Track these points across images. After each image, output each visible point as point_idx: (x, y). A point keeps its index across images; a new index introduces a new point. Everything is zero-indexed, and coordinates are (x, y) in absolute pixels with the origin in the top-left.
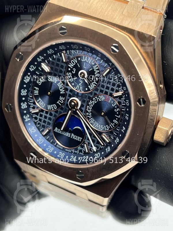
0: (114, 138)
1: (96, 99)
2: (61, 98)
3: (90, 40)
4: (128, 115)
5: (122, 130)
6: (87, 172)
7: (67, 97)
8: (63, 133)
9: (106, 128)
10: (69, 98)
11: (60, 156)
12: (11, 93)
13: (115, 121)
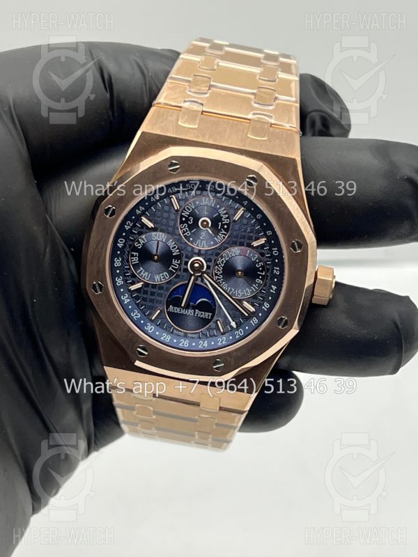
0: (259, 304)
1: (227, 254)
2: (175, 262)
3: (215, 173)
4: (278, 269)
5: (271, 291)
6: (228, 358)
7: (184, 259)
8: (183, 312)
9: (247, 292)
10: (187, 260)
11: (183, 344)
12: (101, 265)
13: (259, 281)
